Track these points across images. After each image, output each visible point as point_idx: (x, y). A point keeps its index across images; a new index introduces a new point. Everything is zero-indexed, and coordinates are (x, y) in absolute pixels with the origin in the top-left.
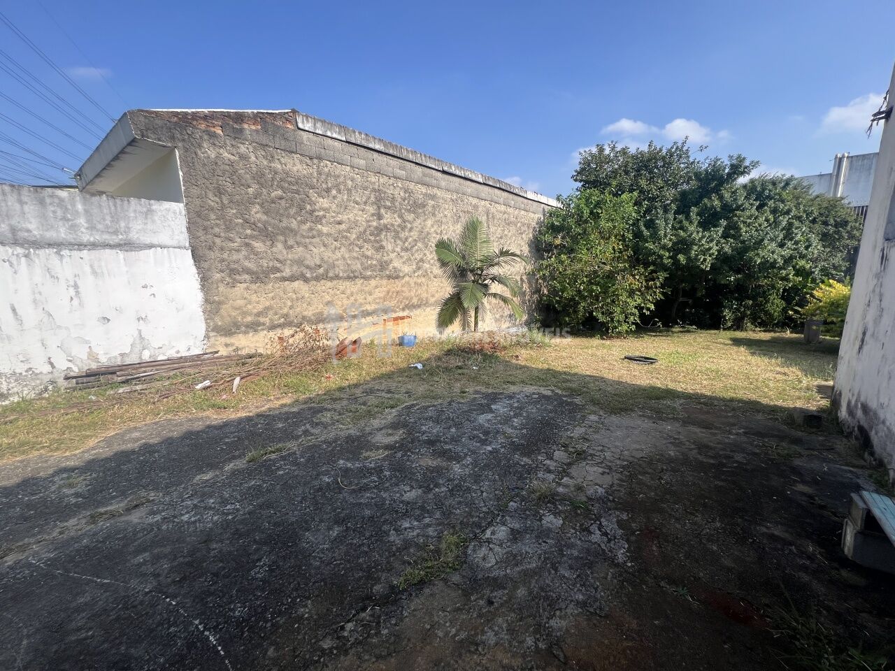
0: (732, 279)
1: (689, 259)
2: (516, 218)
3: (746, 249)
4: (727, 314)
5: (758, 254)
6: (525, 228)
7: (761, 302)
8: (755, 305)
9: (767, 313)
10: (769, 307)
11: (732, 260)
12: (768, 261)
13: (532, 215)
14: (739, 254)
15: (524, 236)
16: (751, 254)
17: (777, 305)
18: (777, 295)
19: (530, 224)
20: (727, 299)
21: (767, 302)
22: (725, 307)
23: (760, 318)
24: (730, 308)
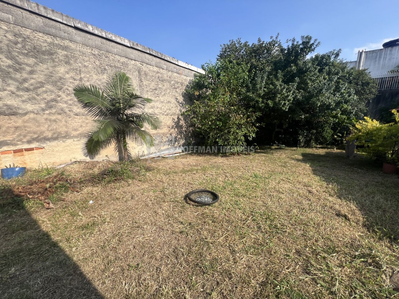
0: (303, 117)
1: (275, 103)
2: (170, 77)
3: (312, 96)
4: (301, 139)
5: (319, 99)
6: (179, 85)
7: (320, 131)
8: (317, 133)
9: (323, 137)
10: (324, 134)
11: (302, 104)
12: (325, 104)
13: (185, 77)
14: (307, 100)
15: (177, 90)
16: (314, 99)
17: (329, 133)
18: (329, 127)
19: (183, 83)
20: (301, 129)
21: (323, 131)
22: (300, 135)
23: (319, 140)
24: (303, 135)
